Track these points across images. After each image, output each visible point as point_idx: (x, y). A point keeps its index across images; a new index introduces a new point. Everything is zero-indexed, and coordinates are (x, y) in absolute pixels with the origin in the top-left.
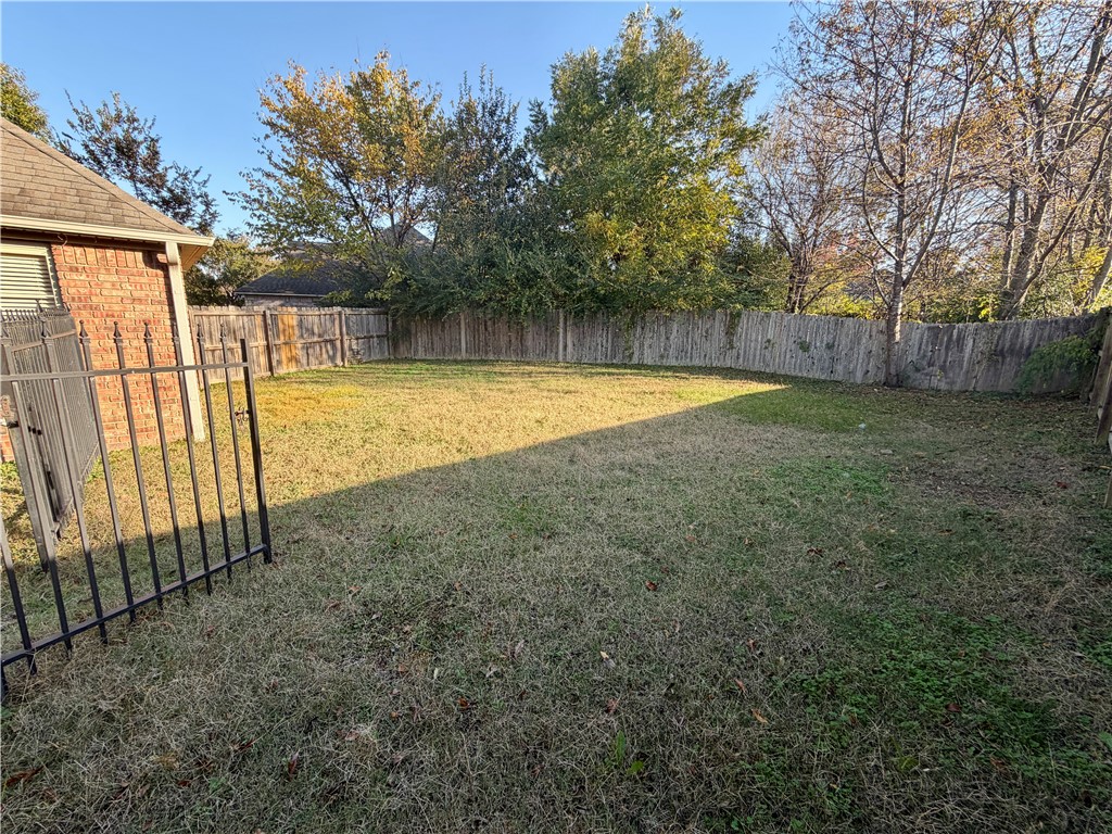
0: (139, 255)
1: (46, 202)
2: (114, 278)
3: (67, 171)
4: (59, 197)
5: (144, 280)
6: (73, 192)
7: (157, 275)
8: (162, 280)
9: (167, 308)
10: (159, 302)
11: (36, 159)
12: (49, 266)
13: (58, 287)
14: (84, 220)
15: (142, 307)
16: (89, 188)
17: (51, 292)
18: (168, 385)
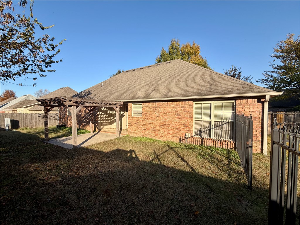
0: (256, 100)
1: (237, 90)
2: (249, 106)
3: (240, 83)
4: (239, 89)
5: (256, 106)
6: (242, 87)
7: (260, 105)
8: (261, 106)
9: (261, 114)
10: (259, 112)
11: (233, 82)
12: (234, 105)
13: (235, 109)
14: (245, 93)
15: (254, 114)
16: (244, 85)
17: (233, 111)
18: (258, 136)
